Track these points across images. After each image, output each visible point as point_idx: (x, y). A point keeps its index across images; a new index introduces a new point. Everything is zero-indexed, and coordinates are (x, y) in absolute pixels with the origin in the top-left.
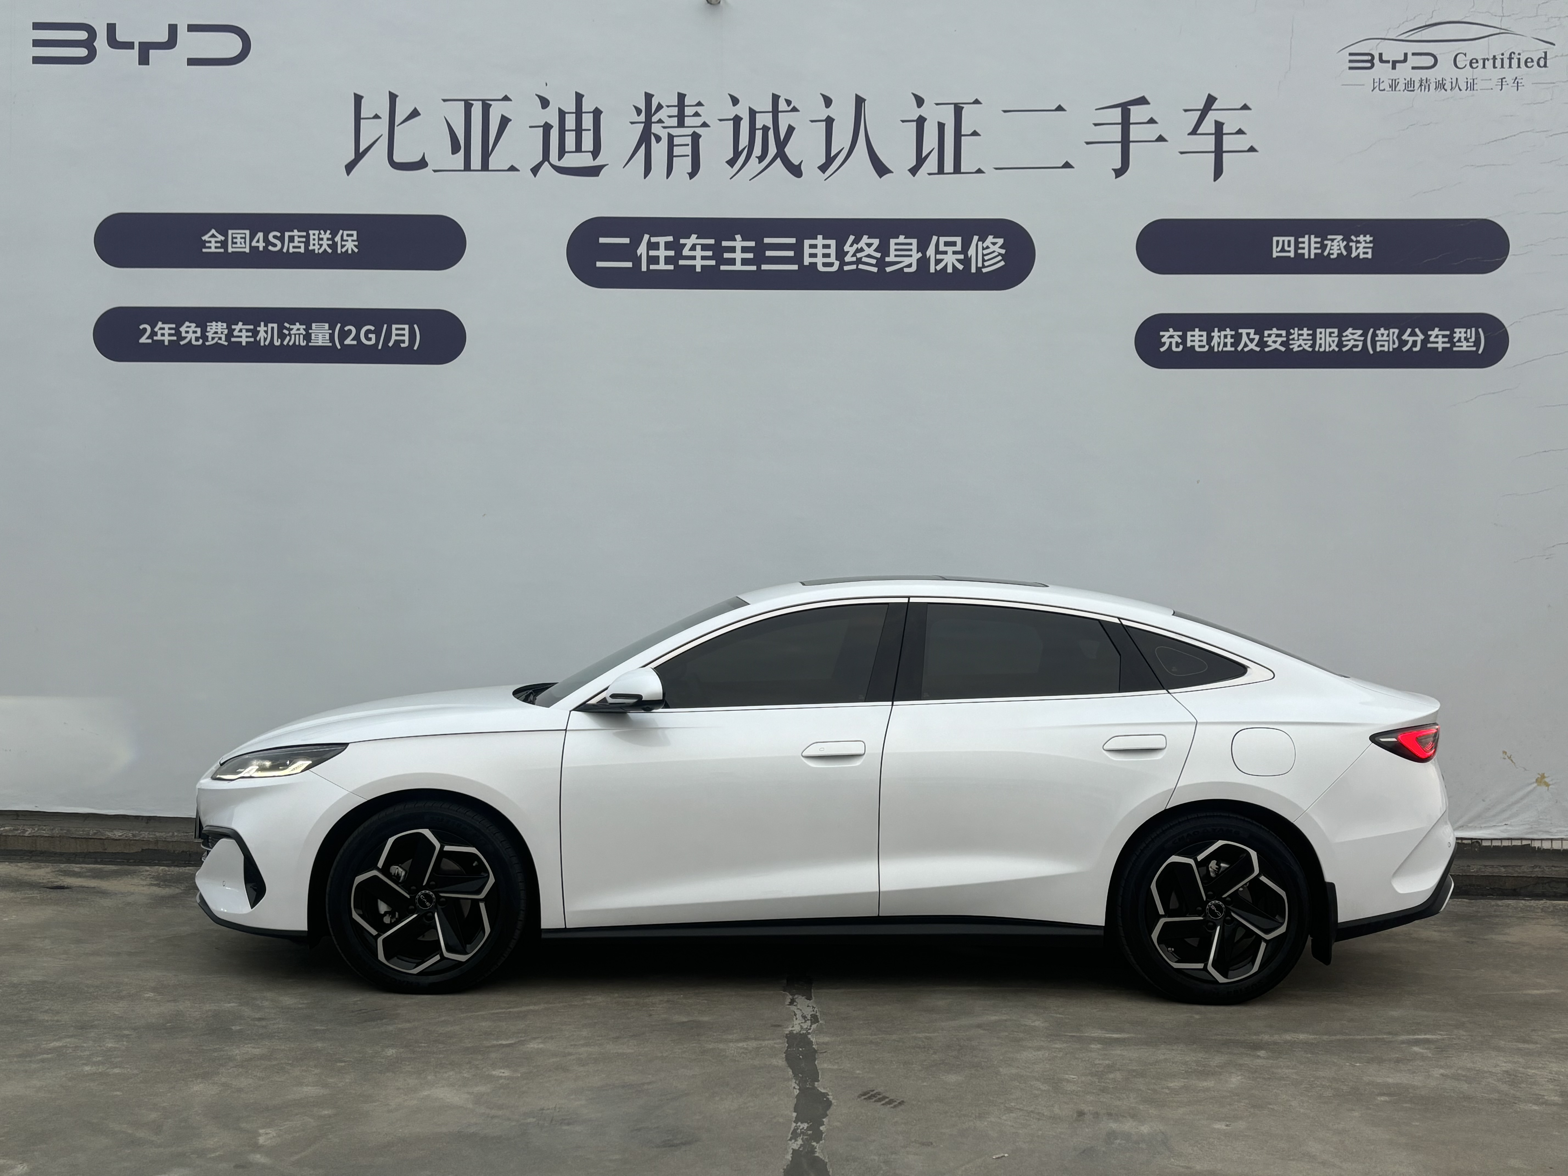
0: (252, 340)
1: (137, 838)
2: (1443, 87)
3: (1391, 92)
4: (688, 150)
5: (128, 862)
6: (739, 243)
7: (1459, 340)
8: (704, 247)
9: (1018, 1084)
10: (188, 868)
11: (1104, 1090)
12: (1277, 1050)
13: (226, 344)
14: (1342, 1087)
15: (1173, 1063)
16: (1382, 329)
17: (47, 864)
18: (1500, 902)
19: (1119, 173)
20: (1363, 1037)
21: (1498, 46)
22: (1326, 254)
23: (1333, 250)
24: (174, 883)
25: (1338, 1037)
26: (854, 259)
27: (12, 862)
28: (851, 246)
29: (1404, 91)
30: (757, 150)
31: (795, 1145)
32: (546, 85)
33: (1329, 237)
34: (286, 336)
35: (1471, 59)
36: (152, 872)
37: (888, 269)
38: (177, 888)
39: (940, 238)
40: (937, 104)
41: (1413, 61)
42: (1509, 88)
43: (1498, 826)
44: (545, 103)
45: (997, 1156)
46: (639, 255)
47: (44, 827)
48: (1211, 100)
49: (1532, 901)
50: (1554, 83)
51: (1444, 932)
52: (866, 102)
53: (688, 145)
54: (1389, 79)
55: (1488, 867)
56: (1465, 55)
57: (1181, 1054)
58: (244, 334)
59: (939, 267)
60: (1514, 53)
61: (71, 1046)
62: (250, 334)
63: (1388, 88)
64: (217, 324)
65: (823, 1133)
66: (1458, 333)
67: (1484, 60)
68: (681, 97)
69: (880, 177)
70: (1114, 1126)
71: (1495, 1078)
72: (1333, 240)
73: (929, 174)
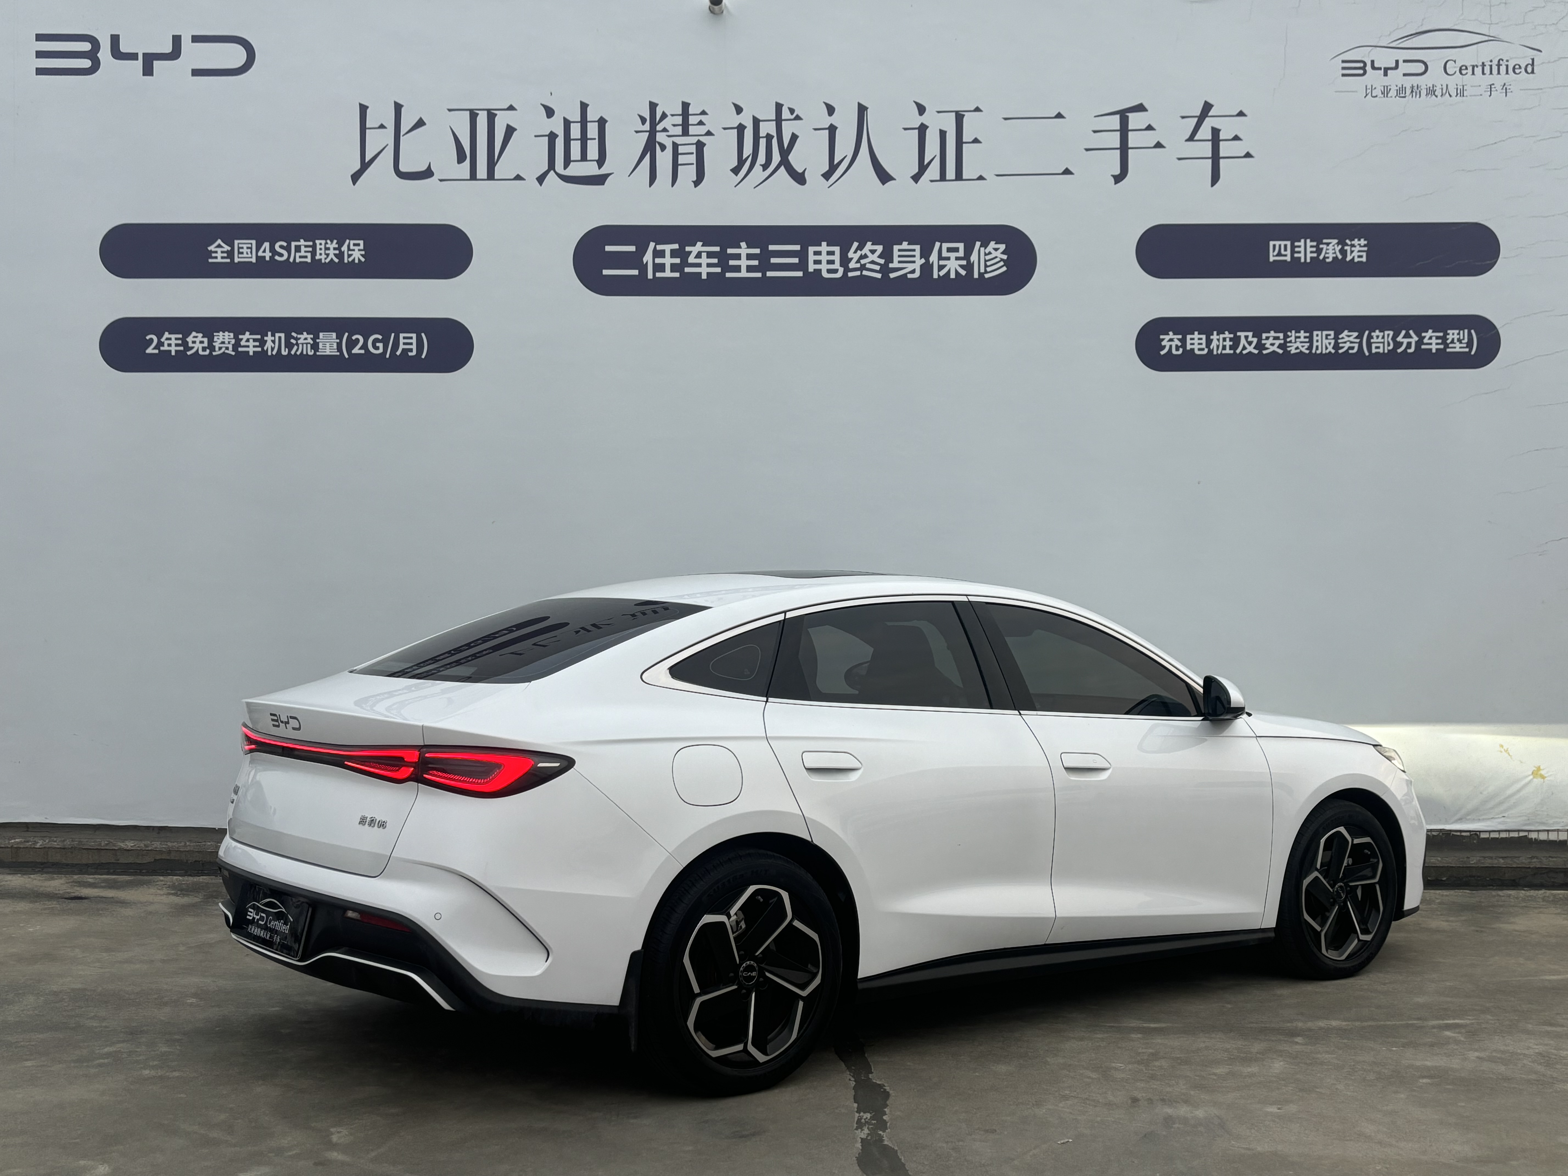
0: (259, 349)
1: (150, 848)
2: (1434, 94)
3: (1384, 99)
4: (693, 159)
5: (140, 872)
6: (744, 250)
7: (1452, 342)
8: (710, 255)
9: (1068, 1073)
10: (202, 877)
11: (1153, 1077)
12: (1313, 1036)
13: (233, 353)
14: (1383, 1071)
15: (1215, 1050)
16: (1377, 331)
17: (60, 876)
18: (1500, 893)
19: (1118, 179)
20: (1394, 1023)
21: (1488, 53)
22: (1321, 257)
23: (1328, 253)
24: (191, 891)
25: (1370, 1023)
26: (858, 265)
27: (24, 874)
28: (855, 252)
29: (1395, 97)
30: (762, 158)
31: (862, 1134)
32: (551, 94)
33: (1325, 241)
34: (293, 345)
35: (1460, 66)
36: (167, 882)
37: (892, 275)
38: (195, 896)
39: (943, 244)
40: (938, 112)
41: (1404, 68)
42: (1498, 94)
43: (1497, 818)
44: (550, 112)
45: (1062, 1142)
46: (645, 263)
47: (55, 839)
48: (1207, 107)
49: (1532, 891)
50: (1541, 89)
51: (1452, 921)
52: (868, 110)
53: (693, 153)
54: (1381, 86)
55: (1487, 859)
56: (1455, 62)
57: (1220, 1042)
58: (251, 343)
59: (942, 273)
60: (1502, 60)
61: (125, 1051)
62: (257, 344)
63: (1380, 95)
64: (224, 334)
65: (888, 1122)
66: (1451, 334)
67: (1473, 67)
68: (685, 106)
69: (883, 184)
70: (1169, 1111)
71: (1530, 1059)
72: (1328, 244)
73: (932, 181)
